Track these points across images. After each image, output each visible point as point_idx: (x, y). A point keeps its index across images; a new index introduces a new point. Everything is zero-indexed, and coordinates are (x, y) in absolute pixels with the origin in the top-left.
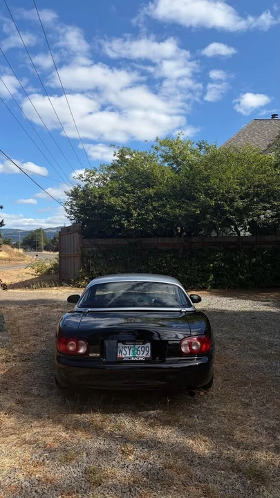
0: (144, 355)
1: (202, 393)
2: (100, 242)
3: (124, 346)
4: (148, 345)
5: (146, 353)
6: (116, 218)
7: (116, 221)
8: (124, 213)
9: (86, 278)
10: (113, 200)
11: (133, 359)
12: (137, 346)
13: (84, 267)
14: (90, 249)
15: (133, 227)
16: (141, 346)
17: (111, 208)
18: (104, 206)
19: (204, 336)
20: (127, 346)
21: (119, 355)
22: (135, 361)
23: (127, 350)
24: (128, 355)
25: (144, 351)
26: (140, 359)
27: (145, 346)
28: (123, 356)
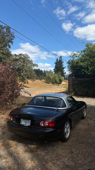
0: (28, 125)
1: (60, 143)
2: (79, 79)
3: (23, 120)
4: (30, 121)
5: (29, 124)
6: (83, 70)
7: (83, 72)
8: (86, 68)
9: (73, 92)
10: (81, 64)
11: (24, 125)
12: (27, 121)
13: (73, 88)
14: (75, 82)
15: (89, 74)
16: (28, 121)
17: (81, 67)
18: (79, 66)
19: (54, 121)
20: (24, 120)
21: (21, 123)
22: (25, 126)
23: (24, 122)
24: (23, 124)
25: (28, 123)
26: (27, 125)
27: (29, 121)
28: (22, 124)
